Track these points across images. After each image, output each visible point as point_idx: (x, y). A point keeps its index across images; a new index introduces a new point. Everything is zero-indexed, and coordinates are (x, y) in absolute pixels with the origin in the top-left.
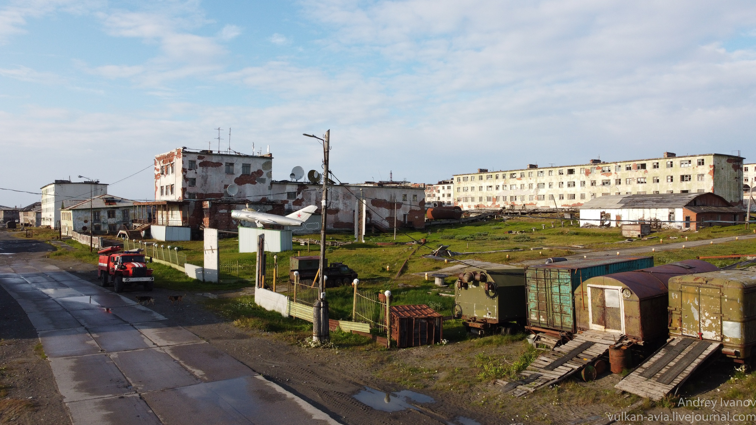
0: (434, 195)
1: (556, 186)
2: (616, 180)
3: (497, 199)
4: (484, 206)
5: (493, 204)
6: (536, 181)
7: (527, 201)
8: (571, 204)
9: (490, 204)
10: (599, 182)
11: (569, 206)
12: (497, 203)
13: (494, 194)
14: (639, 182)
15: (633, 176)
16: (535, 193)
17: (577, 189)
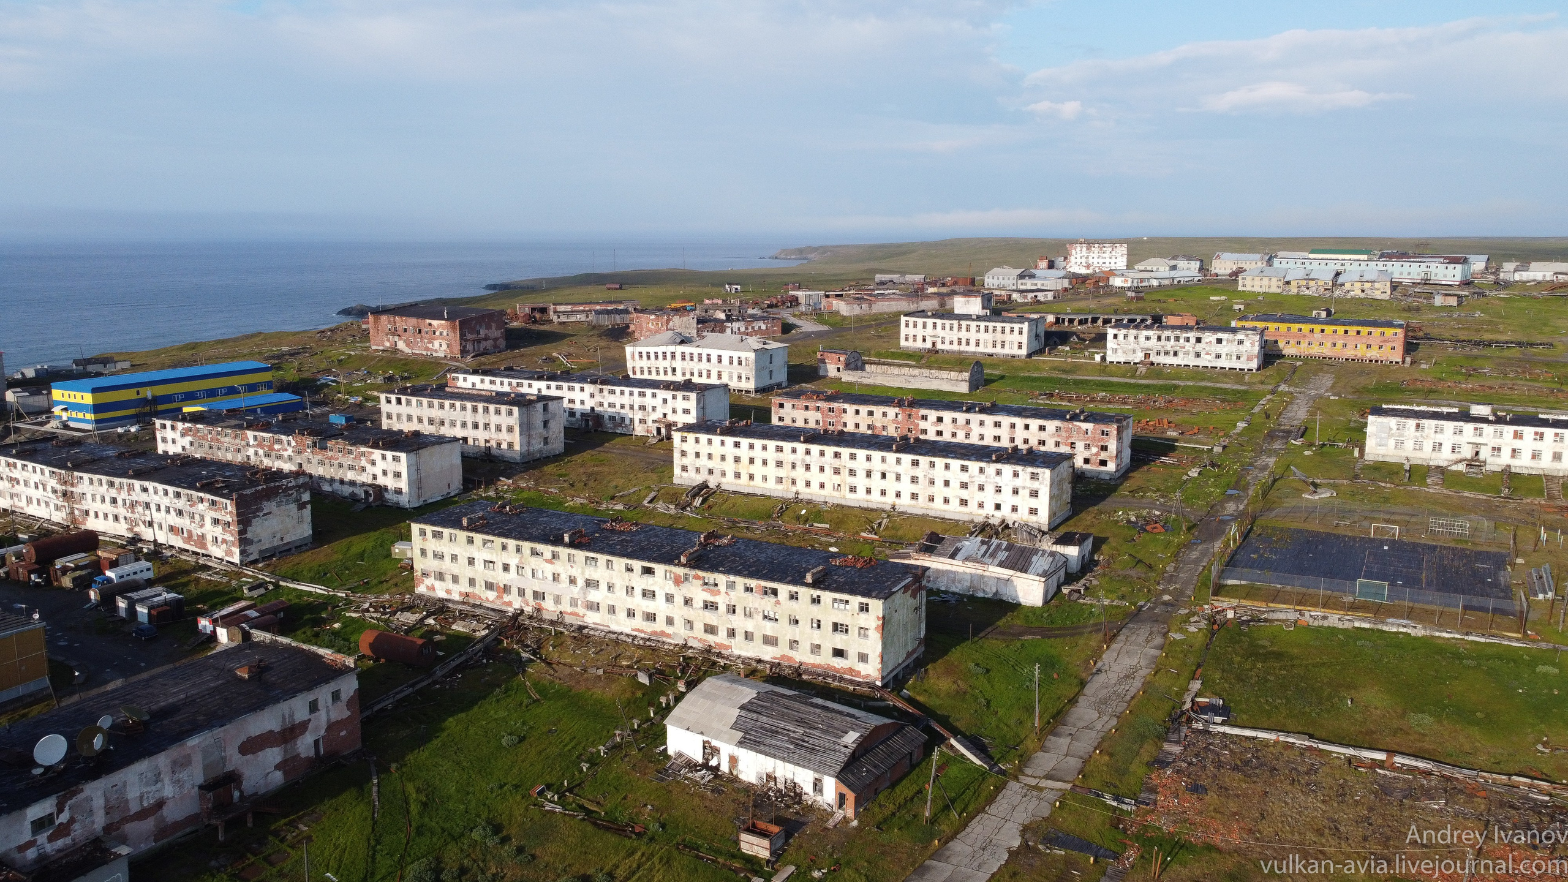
0: (363, 469)
1: (620, 592)
2: (728, 605)
3: (506, 589)
4: (480, 598)
5: (498, 597)
6: (583, 573)
7: (566, 607)
8: (649, 631)
9: (491, 595)
10: (698, 603)
11: (645, 633)
12: (506, 598)
13: (499, 578)
14: (765, 617)
15: (756, 606)
16: (581, 595)
17: (659, 606)
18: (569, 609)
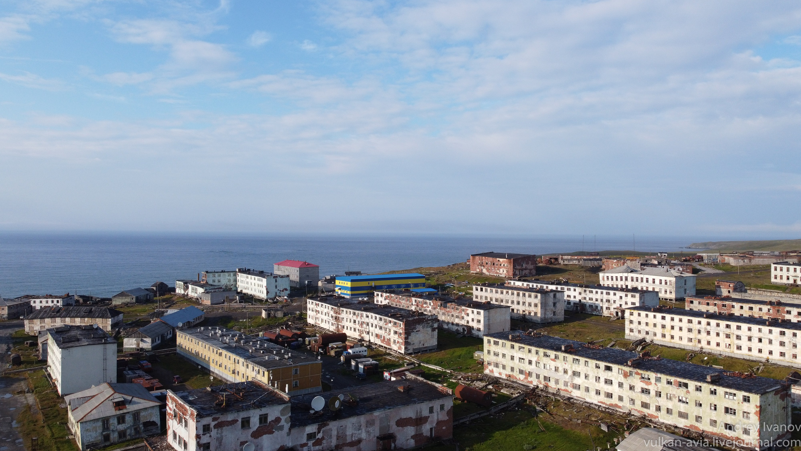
0: (463, 318)
1: (592, 380)
2: (656, 392)
3: (530, 374)
4: (516, 378)
5: (525, 378)
6: (571, 368)
7: (561, 386)
8: (608, 403)
9: (522, 377)
10: (638, 389)
11: (606, 404)
12: (530, 379)
13: (526, 368)
14: (680, 401)
15: (674, 393)
16: (570, 380)
17: (614, 389)
18: (563, 388)
